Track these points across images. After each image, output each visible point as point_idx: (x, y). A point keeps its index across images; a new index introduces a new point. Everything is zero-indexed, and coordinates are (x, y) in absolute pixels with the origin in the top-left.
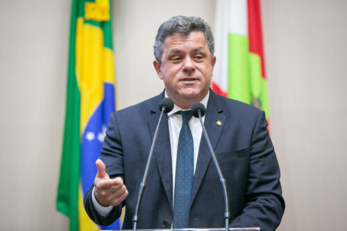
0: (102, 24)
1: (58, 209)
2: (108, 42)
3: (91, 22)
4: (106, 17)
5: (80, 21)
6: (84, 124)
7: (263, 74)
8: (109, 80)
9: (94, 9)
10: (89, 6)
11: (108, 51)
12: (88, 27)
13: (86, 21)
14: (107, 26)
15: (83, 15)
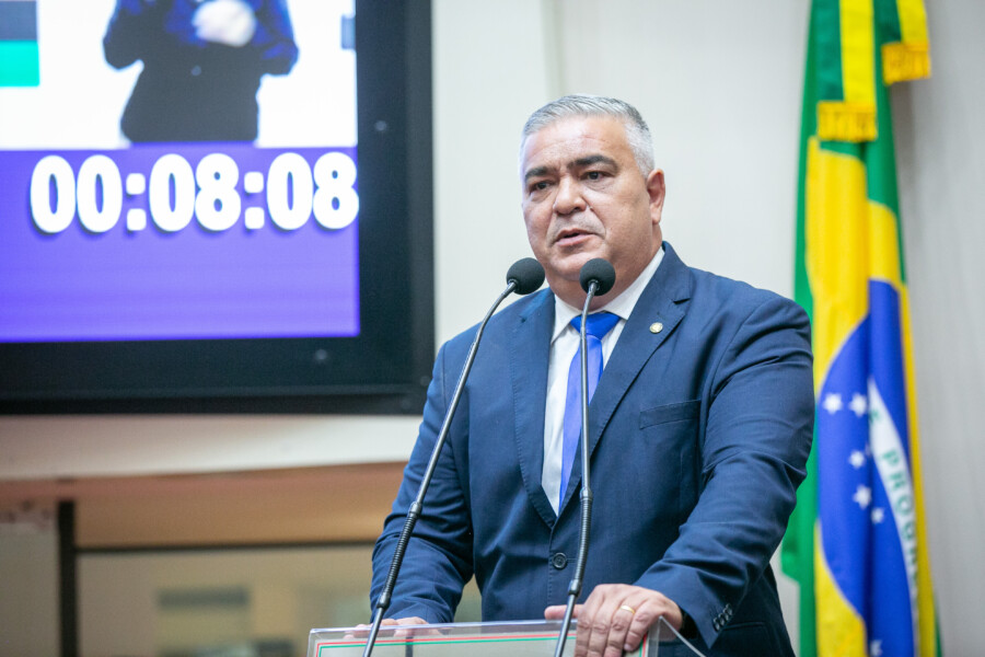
0: (861, 148)
3: (833, 145)
4: (870, 132)
6: (821, 375)
9: (837, 115)
10: (825, 110)
11: (875, 208)
12: (826, 157)
13: (824, 145)
14: (872, 153)
15: (816, 131)
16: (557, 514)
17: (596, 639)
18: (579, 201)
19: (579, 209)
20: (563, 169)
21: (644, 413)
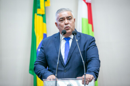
0: (43, 15)
1: (30, 73)
2: (44, 21)
3: (39, 15)
4: (44, 13)
5: (36, 14)
6: (37, 46)
7: (93, 30)
8: (45, 33)
9: (40, 11)
10: (38, 10)
11: (44, 24)
12: (38, 16)
13: (38, 15)
14: (44, 16)
15: (36, 13)
16: (65, 64)
17: (86, 80)
18: (68, 23)
19: (68, 24)
20: (66, 18)
21: (77, 52)
